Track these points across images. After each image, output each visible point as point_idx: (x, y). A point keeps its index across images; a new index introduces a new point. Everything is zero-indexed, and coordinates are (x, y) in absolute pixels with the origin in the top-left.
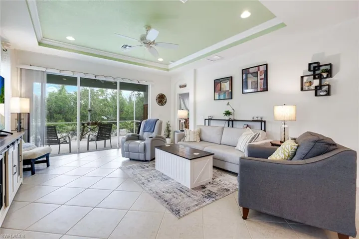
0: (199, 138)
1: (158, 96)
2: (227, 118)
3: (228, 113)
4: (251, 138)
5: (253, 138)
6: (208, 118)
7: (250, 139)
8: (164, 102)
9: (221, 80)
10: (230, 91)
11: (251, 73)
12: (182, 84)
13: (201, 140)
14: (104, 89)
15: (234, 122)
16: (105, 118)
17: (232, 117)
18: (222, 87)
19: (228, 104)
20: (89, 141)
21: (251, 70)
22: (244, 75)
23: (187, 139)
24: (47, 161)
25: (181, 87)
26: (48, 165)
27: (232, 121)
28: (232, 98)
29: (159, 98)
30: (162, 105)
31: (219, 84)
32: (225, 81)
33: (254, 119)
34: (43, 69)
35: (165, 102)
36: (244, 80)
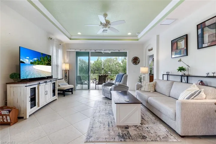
0: (154, 89)
1: (133, 58)
2: (180, 73)
3: (181, 69)
4: (190, 94)
5: (192, 95)
6: (166, 74)
7: (188, 96)
8: (137, 62)
9: (177, 40)
10: (185, 48)
11: (208, 26)
12: (150, 48)
13: (155, 91)
14: (117, 57)
15: (189, 78)
16: (110, 73)
17: (186, 73)
18: (178, 45)
19: (180, 61)
20: (96, 84)
21: (207, 23)
22: (200, 31)
23: (143, 89)
24: (72, 92)
25: (149, 50)
26: (72, 93)
27: (188, 76)
28: (187, 55)
29: (134, 60)
30: (136, 64)
31: (176, 44)
32: (181, 40)
33: (209, 75)
34: (74, 50)
35: (139, 62)
36: (200, 36)
